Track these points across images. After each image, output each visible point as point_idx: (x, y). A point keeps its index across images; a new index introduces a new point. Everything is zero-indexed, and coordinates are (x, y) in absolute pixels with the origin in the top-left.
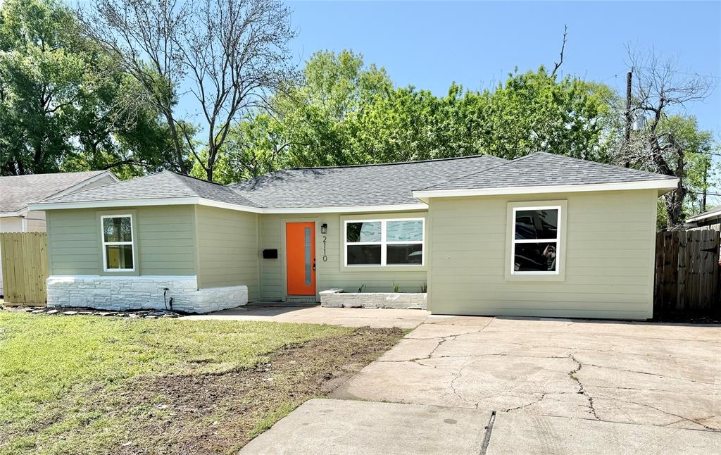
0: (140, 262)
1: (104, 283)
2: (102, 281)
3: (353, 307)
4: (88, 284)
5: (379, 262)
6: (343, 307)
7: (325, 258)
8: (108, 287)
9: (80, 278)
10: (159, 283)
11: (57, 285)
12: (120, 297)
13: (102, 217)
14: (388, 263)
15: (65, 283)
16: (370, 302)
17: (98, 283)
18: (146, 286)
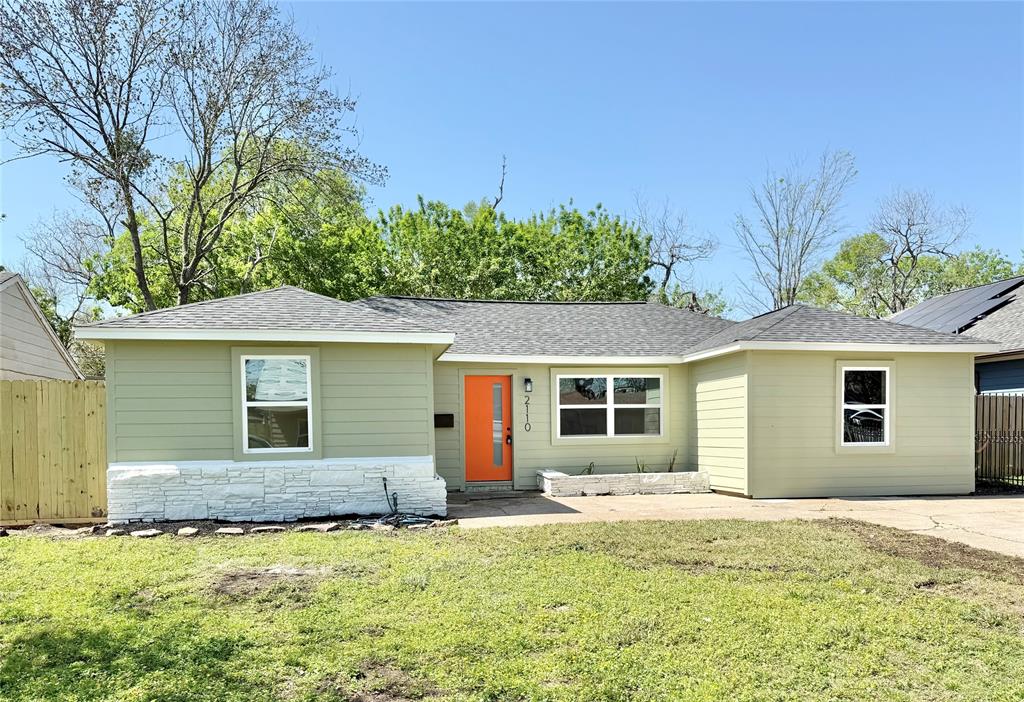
0: (323, 434)
1: (251, 474)
2: (246, 471)
3: (598, 495)
4: (212, 477)
5: (604, 432)
6: (584, 494)
7: (528, 427)
8: (261, 480)
9: (192, 466)
10: (367, 470)
11: (137, 481)
12: (285, 497)
13: (244, 358)
14: (616, 432)
15: (160, 477)
16: (622, 487)
17: (236, 474)
18: (342, 475)
